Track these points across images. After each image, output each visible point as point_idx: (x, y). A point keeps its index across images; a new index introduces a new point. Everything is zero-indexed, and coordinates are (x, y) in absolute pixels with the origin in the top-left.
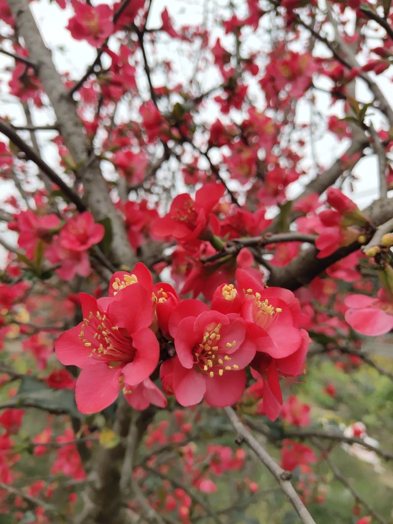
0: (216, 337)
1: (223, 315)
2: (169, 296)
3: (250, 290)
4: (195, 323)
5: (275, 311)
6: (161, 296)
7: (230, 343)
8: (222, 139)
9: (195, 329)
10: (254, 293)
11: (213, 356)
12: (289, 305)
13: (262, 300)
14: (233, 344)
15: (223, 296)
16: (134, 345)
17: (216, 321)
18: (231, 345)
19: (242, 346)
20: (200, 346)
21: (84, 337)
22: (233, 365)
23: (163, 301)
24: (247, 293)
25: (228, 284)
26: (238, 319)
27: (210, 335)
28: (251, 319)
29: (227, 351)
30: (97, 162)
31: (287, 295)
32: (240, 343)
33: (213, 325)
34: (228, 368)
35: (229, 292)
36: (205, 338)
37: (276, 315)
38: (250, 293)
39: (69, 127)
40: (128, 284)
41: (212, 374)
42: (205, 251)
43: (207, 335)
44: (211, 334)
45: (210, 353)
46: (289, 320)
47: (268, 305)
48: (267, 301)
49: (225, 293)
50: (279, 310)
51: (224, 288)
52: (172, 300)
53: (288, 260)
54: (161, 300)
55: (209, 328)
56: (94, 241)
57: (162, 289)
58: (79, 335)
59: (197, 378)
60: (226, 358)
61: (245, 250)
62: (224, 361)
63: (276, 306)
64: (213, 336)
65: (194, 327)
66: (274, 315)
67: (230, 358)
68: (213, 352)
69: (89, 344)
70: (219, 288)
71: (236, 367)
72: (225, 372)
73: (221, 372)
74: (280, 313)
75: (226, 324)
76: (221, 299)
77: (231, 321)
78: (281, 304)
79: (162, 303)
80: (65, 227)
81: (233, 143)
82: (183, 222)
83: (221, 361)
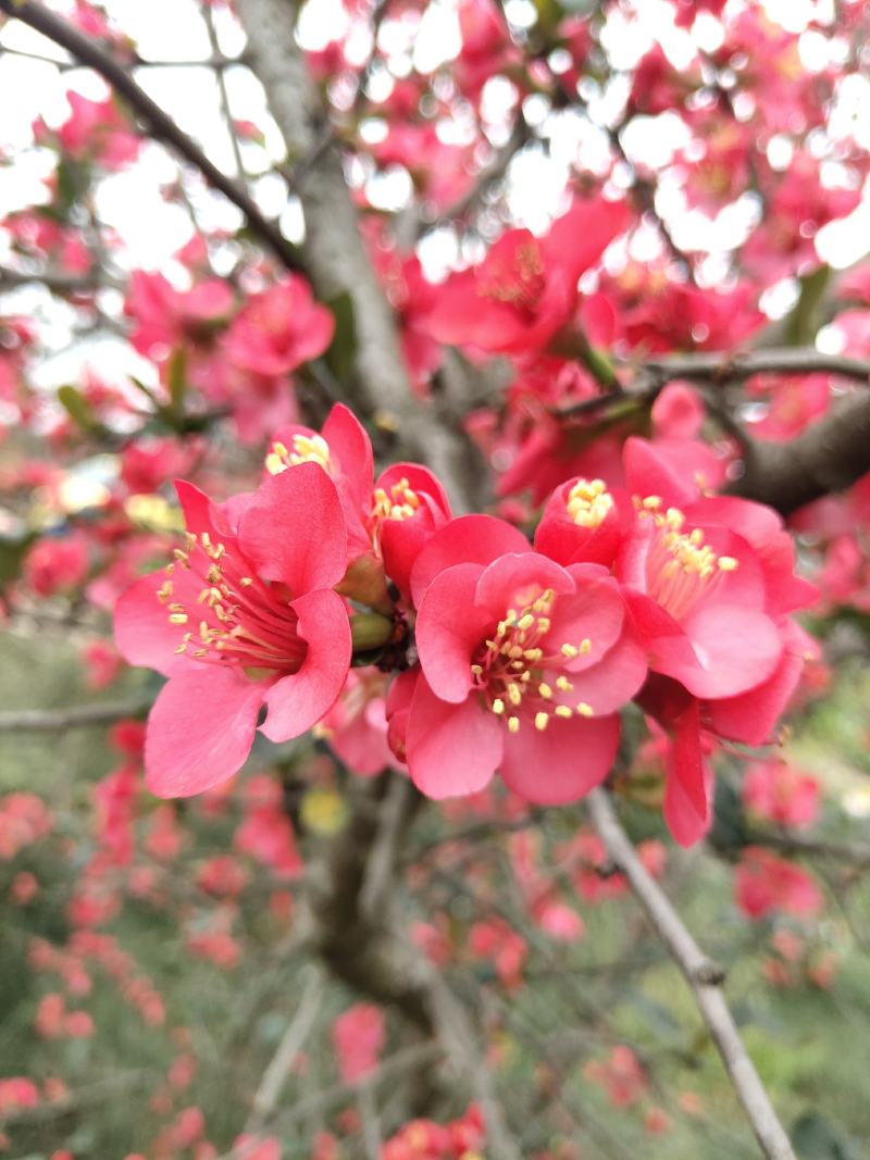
0: (535, 625)
1: (560, 567)
2: (422, 501)
3: (653, 501)
4: (479, 583)
5: (716, 565)
6: (400, 500)
7: (571, 644)
8: (662, 94)
9: (480, 598)
10: (663, 510)
11: (526, 676)
12: (760, 551)
13: (686, 530)
14: (582, 649)
15: (567, 513)
16: (300, 631)
17: (544, 581)
18: (579, 649)
19: (611, 655)
20: (487, 648)
21: (170, 598)
22: (578, 703)
23: (403, 514)
24: (643, 508)
25: (590, 477)
26: (603, 580)
27: (519, 618)
28: (639, 584)
29: (567, 663)
30: (335, 152)
31: (760, 521)
32: (605, 646)
33: (533, 589)
34: (564, 711)
35: (589, 502)
36: (502, 627)
37: (717, 575)
38: (652, 510)
39: (274, 58)
40: (296, 460)
41: (514, 723)
42: (572, 388)
43: (512, 616)
44: (526, 615)
45: (518, 665)
46: (755, 592)
47: (700, 547)
48: (697, 535)
49: (575, 503)
50: (728, 563)
51: (574, 491)
52: (428, 514)
53: (799, 422)
54: (397, 513)
55: (521, 599)
56: (310, 349)
57: (405, 482)
58: (160, 592)
59: (480, 727)
60: (562, 682)
61: (676, 391)
62: (555, 690)
63: (722, 551)
64: (527, 620)
65: (478, 594)
66: (711, 576)
67: (571, 686)
68: (527, 663)
69: (181, 618)
70: (560, 489)
71: (585, 710)
72: (555, 721)
73: (542, 720)
74: (731, 574)
75: (567, 592)
76: (561, 521)
77: (582, 584)
78: (738, 545)
79: (398, 523)
80: (242, 315)
81: (692, 109)
82: (509, 306)
83: (545, 690)
